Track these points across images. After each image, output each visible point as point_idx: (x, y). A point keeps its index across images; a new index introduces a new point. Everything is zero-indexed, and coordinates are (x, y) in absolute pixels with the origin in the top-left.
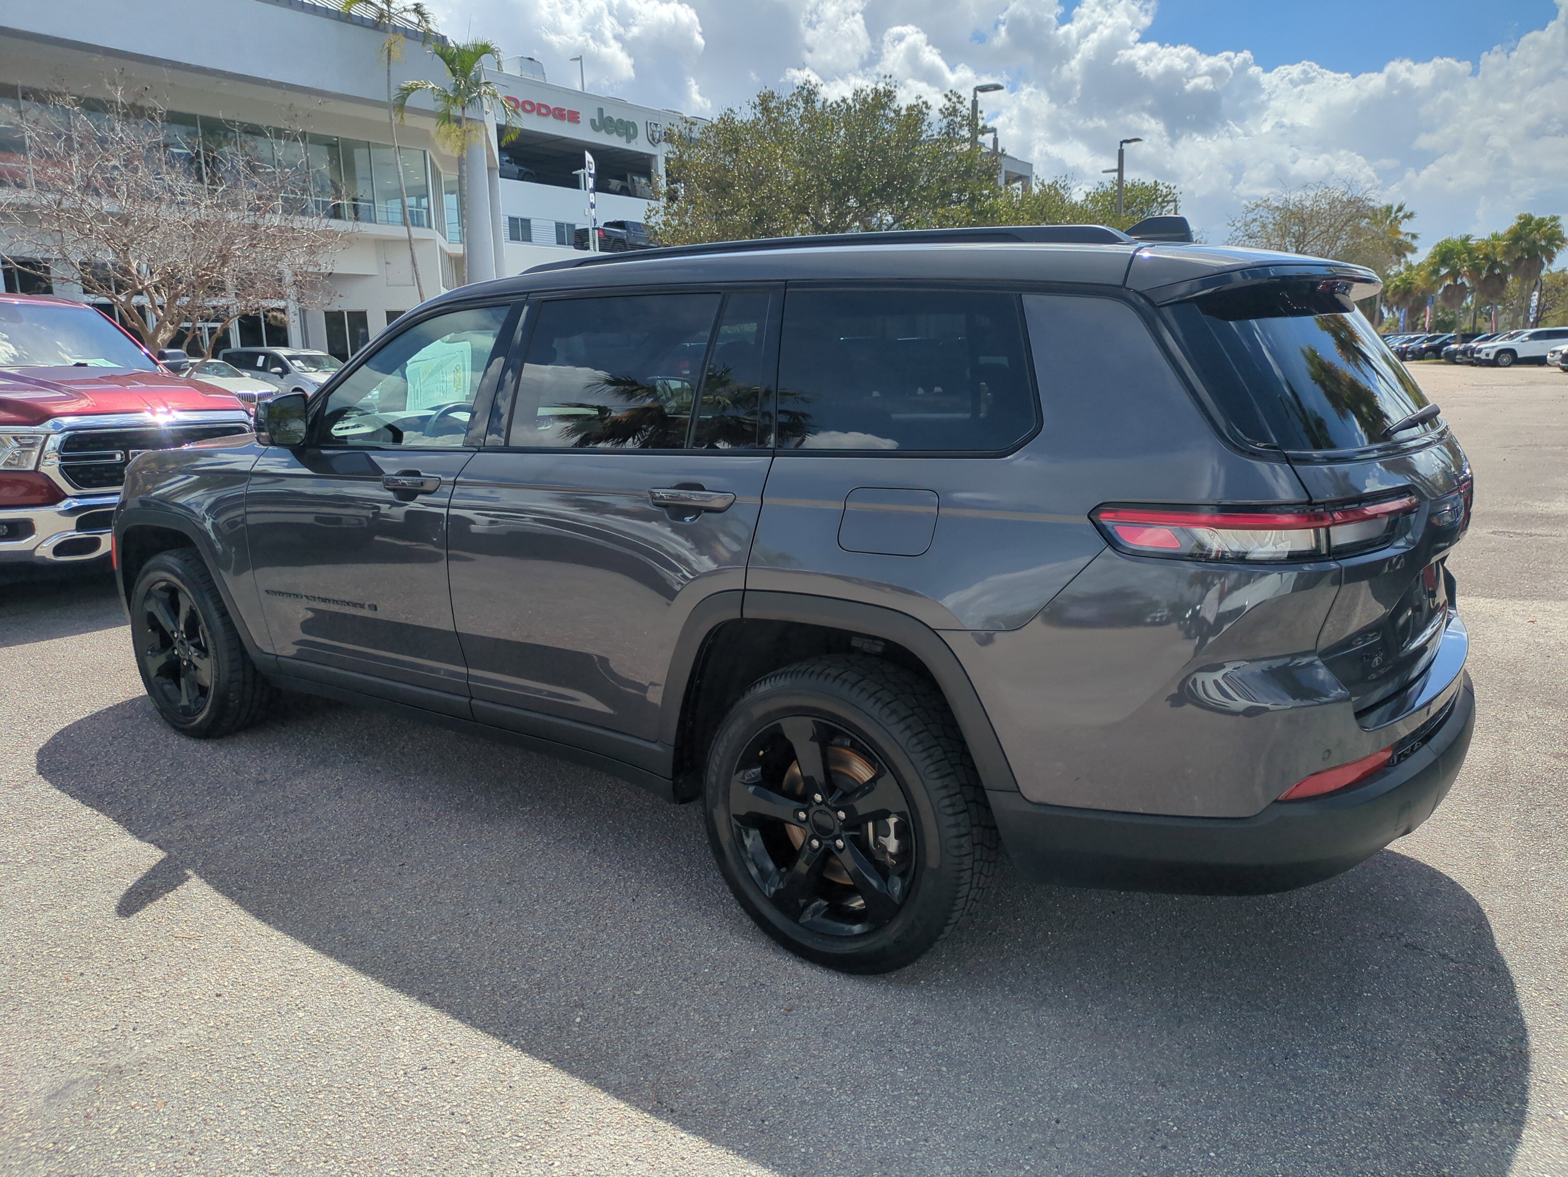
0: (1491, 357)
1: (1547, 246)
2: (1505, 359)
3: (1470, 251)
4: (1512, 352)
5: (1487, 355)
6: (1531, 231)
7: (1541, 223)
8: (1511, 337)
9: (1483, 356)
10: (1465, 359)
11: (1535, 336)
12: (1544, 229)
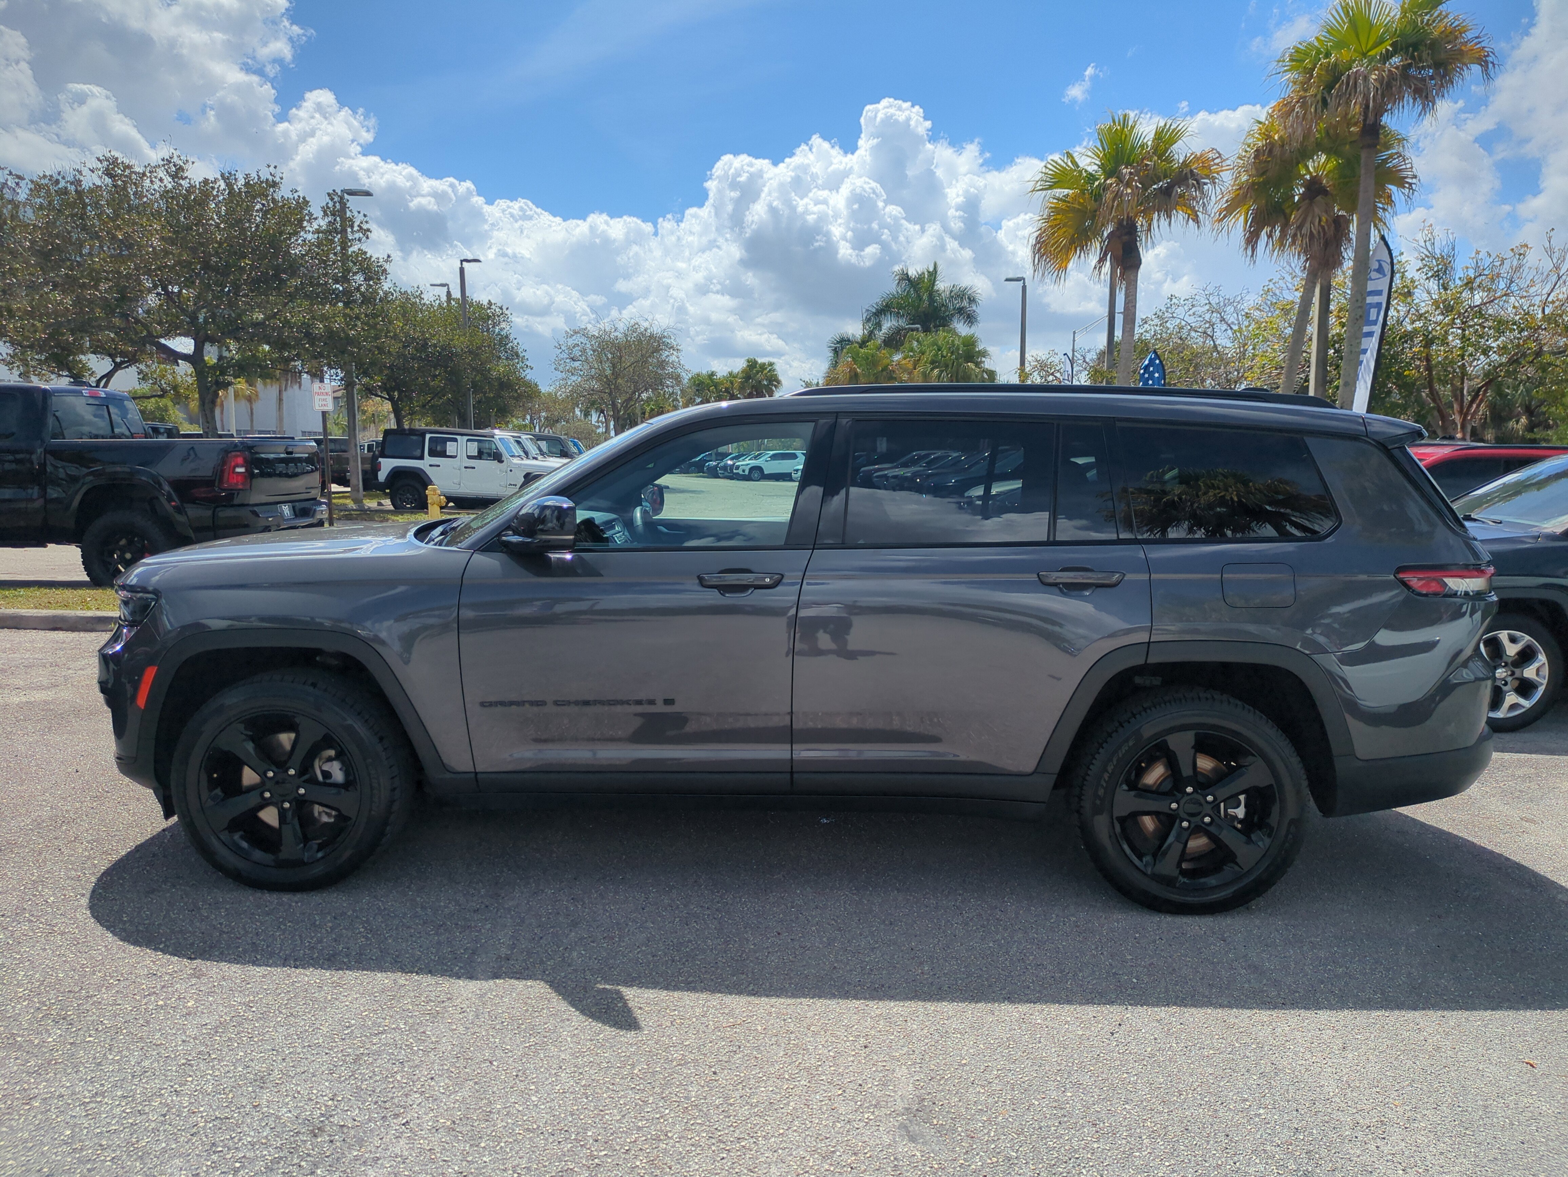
0: (747, 473)
1: (768, 385)
2: (756, 475)
3: (716, 385)
4: (759, 469)
5: (744, 471)
6: (758, 372)
7: (763, 366)
8: (756, 458)
9: (740, 471)
10: (726, 474)
11: (774, 457)
12: (765, 372)
